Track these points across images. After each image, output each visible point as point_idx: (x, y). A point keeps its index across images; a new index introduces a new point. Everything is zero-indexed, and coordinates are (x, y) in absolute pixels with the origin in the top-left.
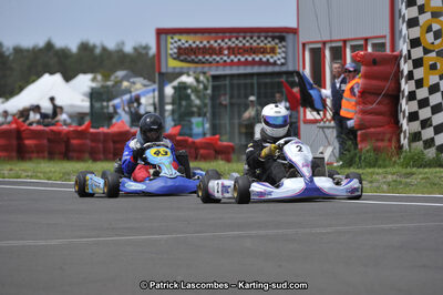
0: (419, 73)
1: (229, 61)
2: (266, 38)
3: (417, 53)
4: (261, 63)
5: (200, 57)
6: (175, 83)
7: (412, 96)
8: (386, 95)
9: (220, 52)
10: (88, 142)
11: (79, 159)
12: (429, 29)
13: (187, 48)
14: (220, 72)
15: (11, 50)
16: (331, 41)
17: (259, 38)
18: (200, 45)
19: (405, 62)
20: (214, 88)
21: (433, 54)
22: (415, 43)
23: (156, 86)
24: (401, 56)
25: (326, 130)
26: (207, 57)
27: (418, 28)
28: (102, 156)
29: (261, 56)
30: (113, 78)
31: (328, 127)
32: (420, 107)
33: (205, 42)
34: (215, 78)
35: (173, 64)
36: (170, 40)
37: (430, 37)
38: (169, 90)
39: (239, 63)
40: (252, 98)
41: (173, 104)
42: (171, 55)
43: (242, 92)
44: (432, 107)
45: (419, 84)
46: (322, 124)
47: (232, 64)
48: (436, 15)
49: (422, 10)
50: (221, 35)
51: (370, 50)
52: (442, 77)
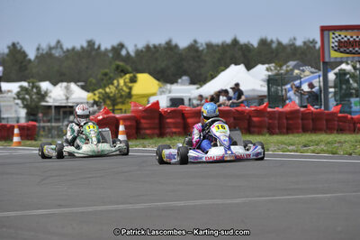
6: (336, 70)
10: (266, 119)
11: (259, 133)
13: (345, 41)
15: (205, 46)
18: (357, 38)
23: (321, 73)
28: (277, 130)
30: (284, 68)
35: (334, 55)
36: (332, 36)
38: (331, 76)
41: (335, 87)
42: (333, 47)
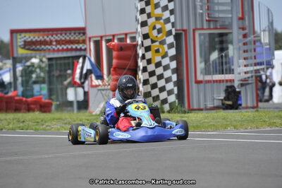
0: (148, 55)
1: (56, 49)
2: (79, 34)
3: (147, 43)
4: (76, 50)
5: (38, 47)
7: (145, 70)
8: (129, 69)
9: (50, 43)
12: (154, 28)
13: (29, 42)
14: (51, 55)
16: (106, 36)
17: (75, 34)
18: (38, 39)
19: (140, 48)
20: (50, 66)
21: (157, 43)
22: (146, 36)
24: (137, 45)
25: (104, 92)
26: (43, 47)
27: (147, 27)
29: (76, 45)
31: (103, 90)
32: (150, 76)
33: (41, 38)
34: (50, 59)
35: (21, 52)
36: (19, 37)
37: (155, 33)
38: (19, 68)
39: (63, 50)
40: (69, 72)
42: (20, 46)
43: (63, 68)
44: (157, 76)
45: (149, 62)
46: (100, 88)
47: (58, 50)
48: (158, 19)
49: (149, 16)
50: (51, 33)
51: (128, 41)
52: (163, 57)
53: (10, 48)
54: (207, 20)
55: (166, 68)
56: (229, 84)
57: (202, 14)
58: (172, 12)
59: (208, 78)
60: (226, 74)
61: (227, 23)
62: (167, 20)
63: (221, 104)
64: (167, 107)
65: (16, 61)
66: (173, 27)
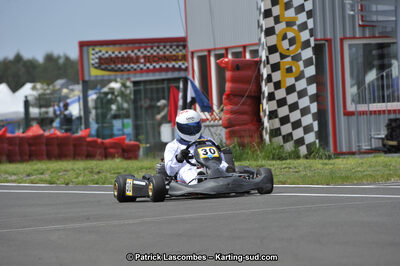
0: (276, 76)
1: (145, 68)
2: (178, 47)
3: (275, 58)
4: (174, 69)
5: (119, 66)
7: (271, 97)
8: (249, 97)
9: (136, 60)
10: (5, 146)
12: (284, 37)
13: (107, 58)
14: (139, 78)
16: (215, 49)
17: (171, 47)
18: (120, 55)
19: (264, 66)
20: (136, 92)
21: (289, 59)
22: (272, 49)
24: (261, 61)
25: (213, 130)
26: (126, 65)
27: (274, 36)
28: (18, 158)
29: (174, 63)
31: (212, 126)
32: (279, 106)
33: (123, 53)
34: (136, 83)
35: (95, 73)
36: (91, 52)
37: (285, 44)
38: (93, 96)
39: (155, 70)
42: (93, 65)
43: (155, 95)
44: (289, 106)
45: (278, 85)
46: (208, 123)
47: (148, 71)
48: (290, 24)
49: (277, 20)
50: (137, 45)
51: (248, 56)
52: (297, 79)
53: (79, 67)
54: (360, 25)
55: (302, 94)
56: (392, 116)
57: (353, 16)
58: (310, 14)
59: (362, 107)
60: (389, 101)
61: (389, 29)
62: (304, 26)
63: (381, 145)
64: (303, 150)
65: (87, 86)
66: (311, 36)
